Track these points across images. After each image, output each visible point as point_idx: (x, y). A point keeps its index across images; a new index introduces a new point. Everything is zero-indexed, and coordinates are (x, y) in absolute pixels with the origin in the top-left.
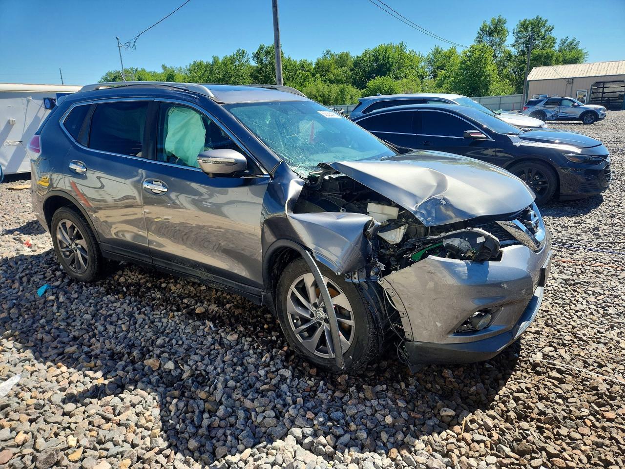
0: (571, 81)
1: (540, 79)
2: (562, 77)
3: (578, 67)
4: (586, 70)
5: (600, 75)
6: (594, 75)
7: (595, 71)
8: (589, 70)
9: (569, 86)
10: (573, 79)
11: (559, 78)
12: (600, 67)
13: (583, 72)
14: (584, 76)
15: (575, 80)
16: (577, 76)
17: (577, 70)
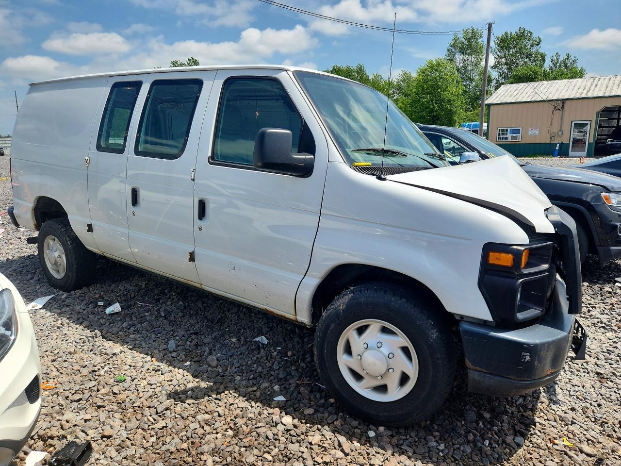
0: (561, 104)
1: (508, 101)
2: (545, 98)
3: (573, 84)
4: (587, 88)
5: (613, 94)
6: (601, 95)
7: (604, 88)
8: (592, 88)
9: (558, 114)
10: (563, 101)
11: (539, 99)
12: (611, 82)
13: (581, 90)
14: (583, 96)
15: (567, 103)
16: (572, 97)
17: (571, 87)
